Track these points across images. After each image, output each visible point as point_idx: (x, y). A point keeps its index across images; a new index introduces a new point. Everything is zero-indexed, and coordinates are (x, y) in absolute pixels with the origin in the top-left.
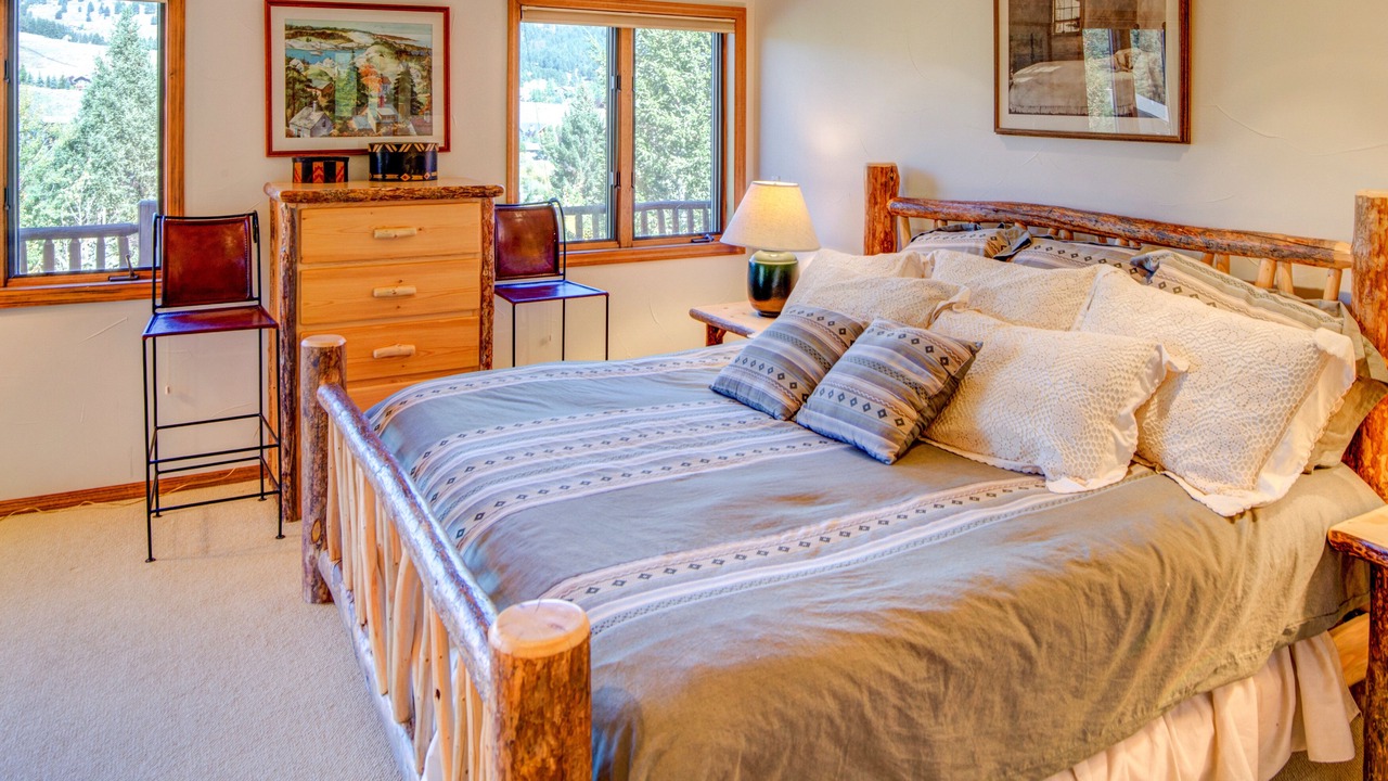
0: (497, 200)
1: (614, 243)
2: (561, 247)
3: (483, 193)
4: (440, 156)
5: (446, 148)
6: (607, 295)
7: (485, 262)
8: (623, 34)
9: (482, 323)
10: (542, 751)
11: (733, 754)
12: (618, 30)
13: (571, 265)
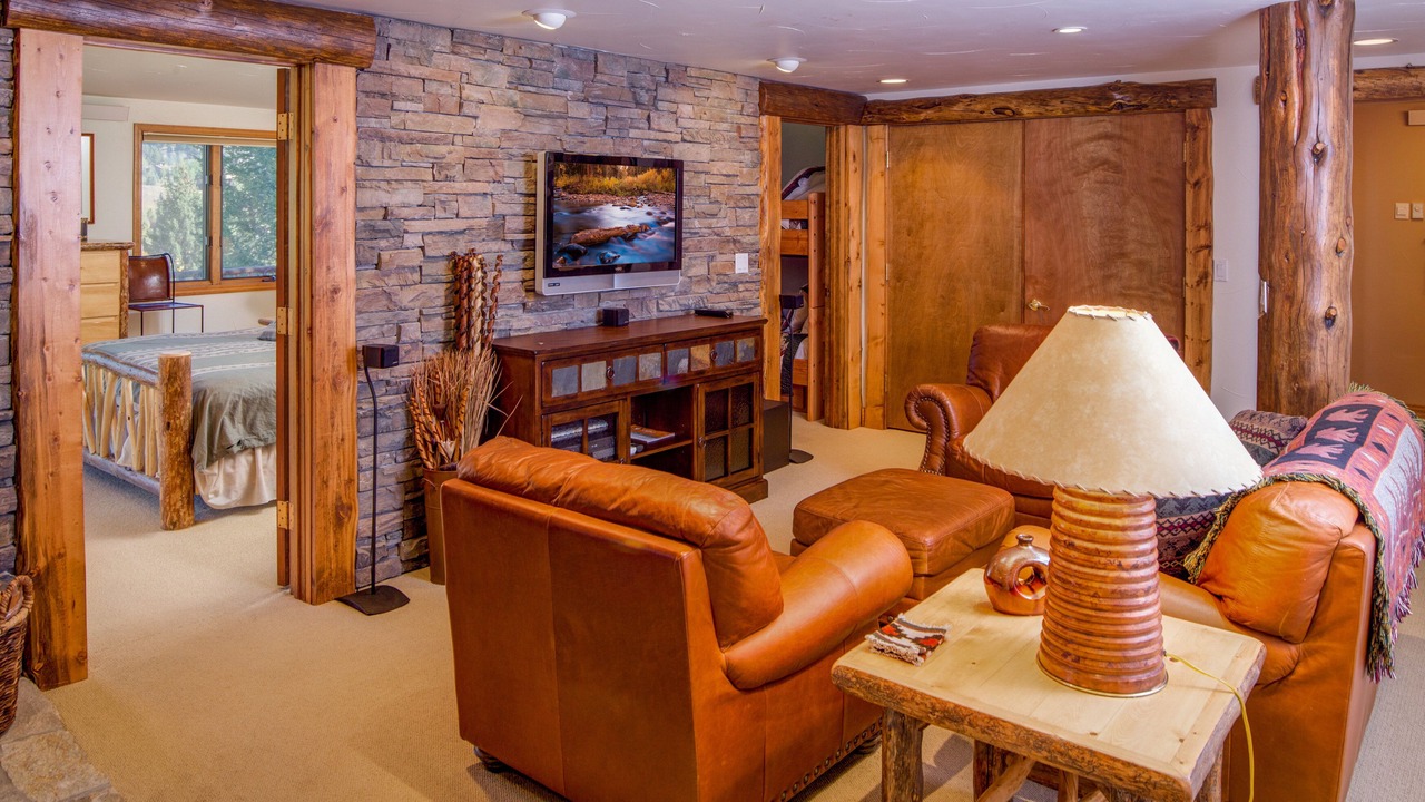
0: (130, 252)
1: (208, 283)
2: (171, 285)
3: (122, 248)
4: (89, 226)
5: (92, 221)
6: (202, 307)
7: (122, 288)
8: (214, 149)
9: (121, 324)
10: (176, 385)
11: (239, 396)
12: (211, 146)
13: (178, 295)
